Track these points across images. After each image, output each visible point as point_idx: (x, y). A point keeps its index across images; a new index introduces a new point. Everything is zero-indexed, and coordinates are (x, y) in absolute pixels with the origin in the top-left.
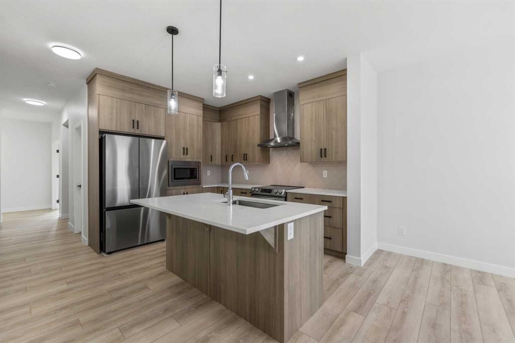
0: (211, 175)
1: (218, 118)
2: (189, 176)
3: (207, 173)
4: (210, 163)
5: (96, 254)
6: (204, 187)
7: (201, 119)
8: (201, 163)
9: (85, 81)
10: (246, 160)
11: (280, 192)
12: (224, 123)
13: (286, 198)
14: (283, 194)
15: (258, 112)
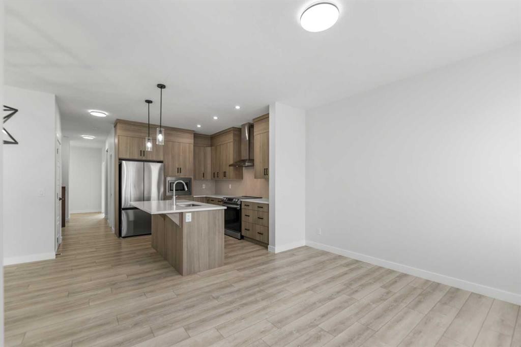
0: (206, 188)
1: (210, 143)
3: (202, 187)
4: (202, 178)
5: (117, 238)
6: (195, 196)
7: (192, 146)
8: (192, 179)
9: (113, 126)
10: (225, 176)
11: (237, 200)
12: (213, 147)
13: (241, 205)
14: (239, 203)
15: (232, 140)
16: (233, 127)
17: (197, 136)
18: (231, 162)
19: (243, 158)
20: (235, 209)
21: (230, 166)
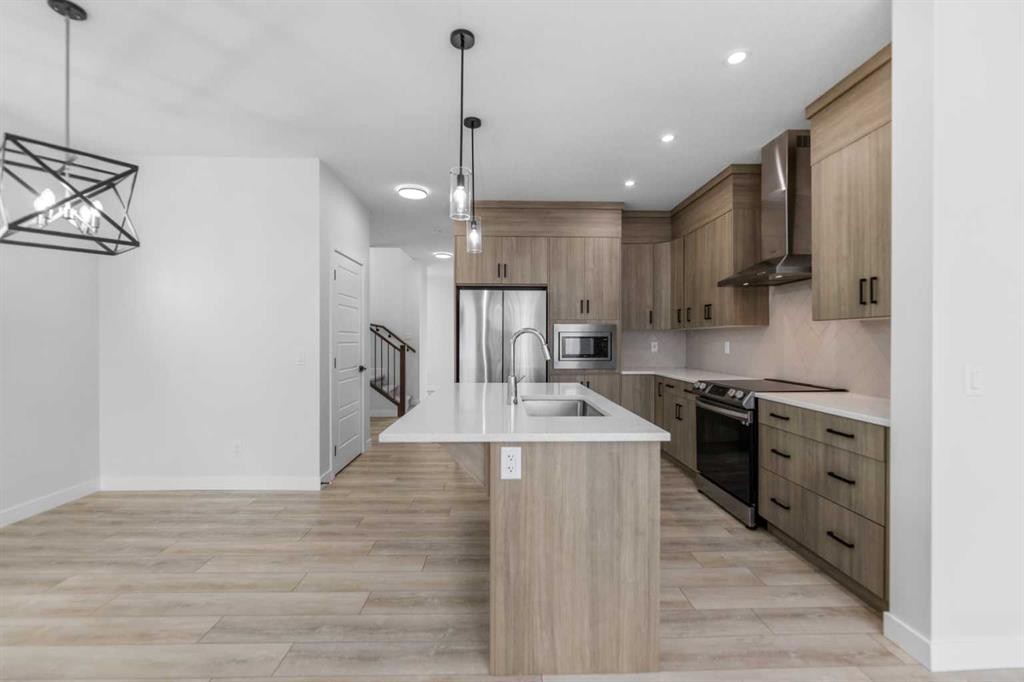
0: (659, 351)
1: (668, 232)
2: (592, 352)
3: (650, 348)
4: (649, 326)
7: (617, 244)
8: (618, 327)
10: (708, 318)
11: (740, 394)
12: (676, 241)
13: (755, 412)
14: (748, 403)
15: (731, 206)
16: (733, 165)
17: (630, 217)
18: (727, 271)
19: (767, 256)
20: (737, 422)
21: (721, 284)
